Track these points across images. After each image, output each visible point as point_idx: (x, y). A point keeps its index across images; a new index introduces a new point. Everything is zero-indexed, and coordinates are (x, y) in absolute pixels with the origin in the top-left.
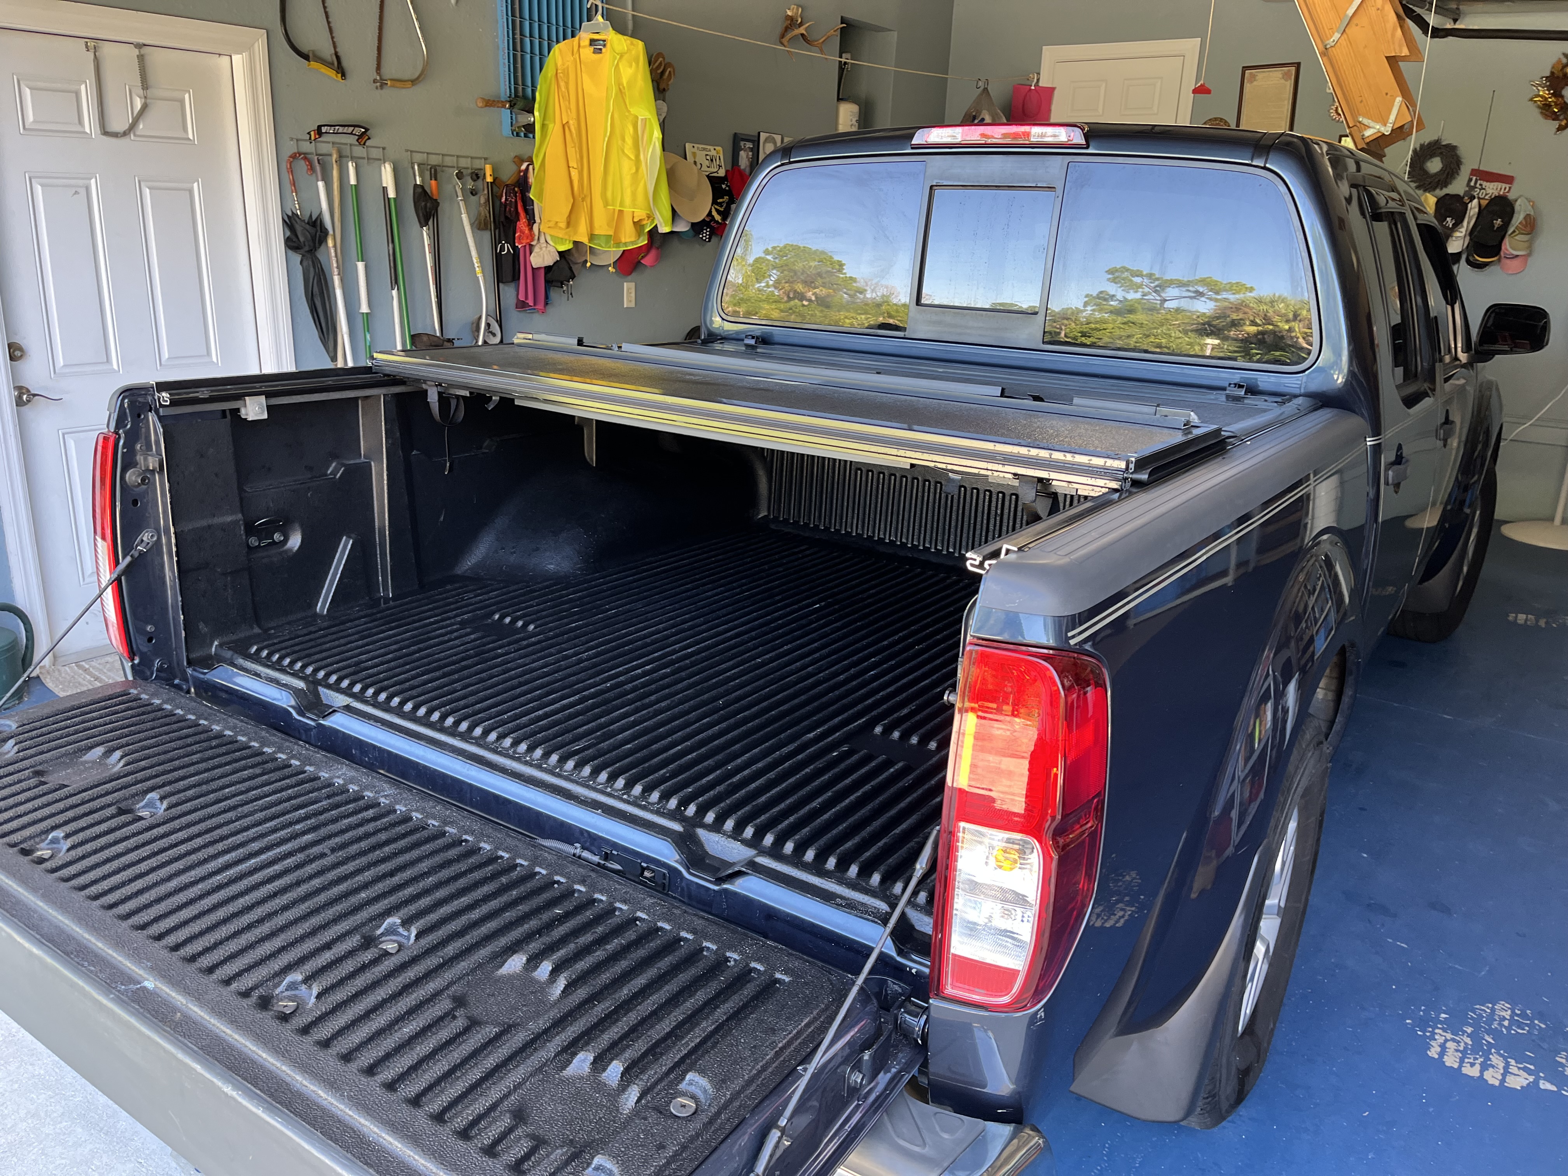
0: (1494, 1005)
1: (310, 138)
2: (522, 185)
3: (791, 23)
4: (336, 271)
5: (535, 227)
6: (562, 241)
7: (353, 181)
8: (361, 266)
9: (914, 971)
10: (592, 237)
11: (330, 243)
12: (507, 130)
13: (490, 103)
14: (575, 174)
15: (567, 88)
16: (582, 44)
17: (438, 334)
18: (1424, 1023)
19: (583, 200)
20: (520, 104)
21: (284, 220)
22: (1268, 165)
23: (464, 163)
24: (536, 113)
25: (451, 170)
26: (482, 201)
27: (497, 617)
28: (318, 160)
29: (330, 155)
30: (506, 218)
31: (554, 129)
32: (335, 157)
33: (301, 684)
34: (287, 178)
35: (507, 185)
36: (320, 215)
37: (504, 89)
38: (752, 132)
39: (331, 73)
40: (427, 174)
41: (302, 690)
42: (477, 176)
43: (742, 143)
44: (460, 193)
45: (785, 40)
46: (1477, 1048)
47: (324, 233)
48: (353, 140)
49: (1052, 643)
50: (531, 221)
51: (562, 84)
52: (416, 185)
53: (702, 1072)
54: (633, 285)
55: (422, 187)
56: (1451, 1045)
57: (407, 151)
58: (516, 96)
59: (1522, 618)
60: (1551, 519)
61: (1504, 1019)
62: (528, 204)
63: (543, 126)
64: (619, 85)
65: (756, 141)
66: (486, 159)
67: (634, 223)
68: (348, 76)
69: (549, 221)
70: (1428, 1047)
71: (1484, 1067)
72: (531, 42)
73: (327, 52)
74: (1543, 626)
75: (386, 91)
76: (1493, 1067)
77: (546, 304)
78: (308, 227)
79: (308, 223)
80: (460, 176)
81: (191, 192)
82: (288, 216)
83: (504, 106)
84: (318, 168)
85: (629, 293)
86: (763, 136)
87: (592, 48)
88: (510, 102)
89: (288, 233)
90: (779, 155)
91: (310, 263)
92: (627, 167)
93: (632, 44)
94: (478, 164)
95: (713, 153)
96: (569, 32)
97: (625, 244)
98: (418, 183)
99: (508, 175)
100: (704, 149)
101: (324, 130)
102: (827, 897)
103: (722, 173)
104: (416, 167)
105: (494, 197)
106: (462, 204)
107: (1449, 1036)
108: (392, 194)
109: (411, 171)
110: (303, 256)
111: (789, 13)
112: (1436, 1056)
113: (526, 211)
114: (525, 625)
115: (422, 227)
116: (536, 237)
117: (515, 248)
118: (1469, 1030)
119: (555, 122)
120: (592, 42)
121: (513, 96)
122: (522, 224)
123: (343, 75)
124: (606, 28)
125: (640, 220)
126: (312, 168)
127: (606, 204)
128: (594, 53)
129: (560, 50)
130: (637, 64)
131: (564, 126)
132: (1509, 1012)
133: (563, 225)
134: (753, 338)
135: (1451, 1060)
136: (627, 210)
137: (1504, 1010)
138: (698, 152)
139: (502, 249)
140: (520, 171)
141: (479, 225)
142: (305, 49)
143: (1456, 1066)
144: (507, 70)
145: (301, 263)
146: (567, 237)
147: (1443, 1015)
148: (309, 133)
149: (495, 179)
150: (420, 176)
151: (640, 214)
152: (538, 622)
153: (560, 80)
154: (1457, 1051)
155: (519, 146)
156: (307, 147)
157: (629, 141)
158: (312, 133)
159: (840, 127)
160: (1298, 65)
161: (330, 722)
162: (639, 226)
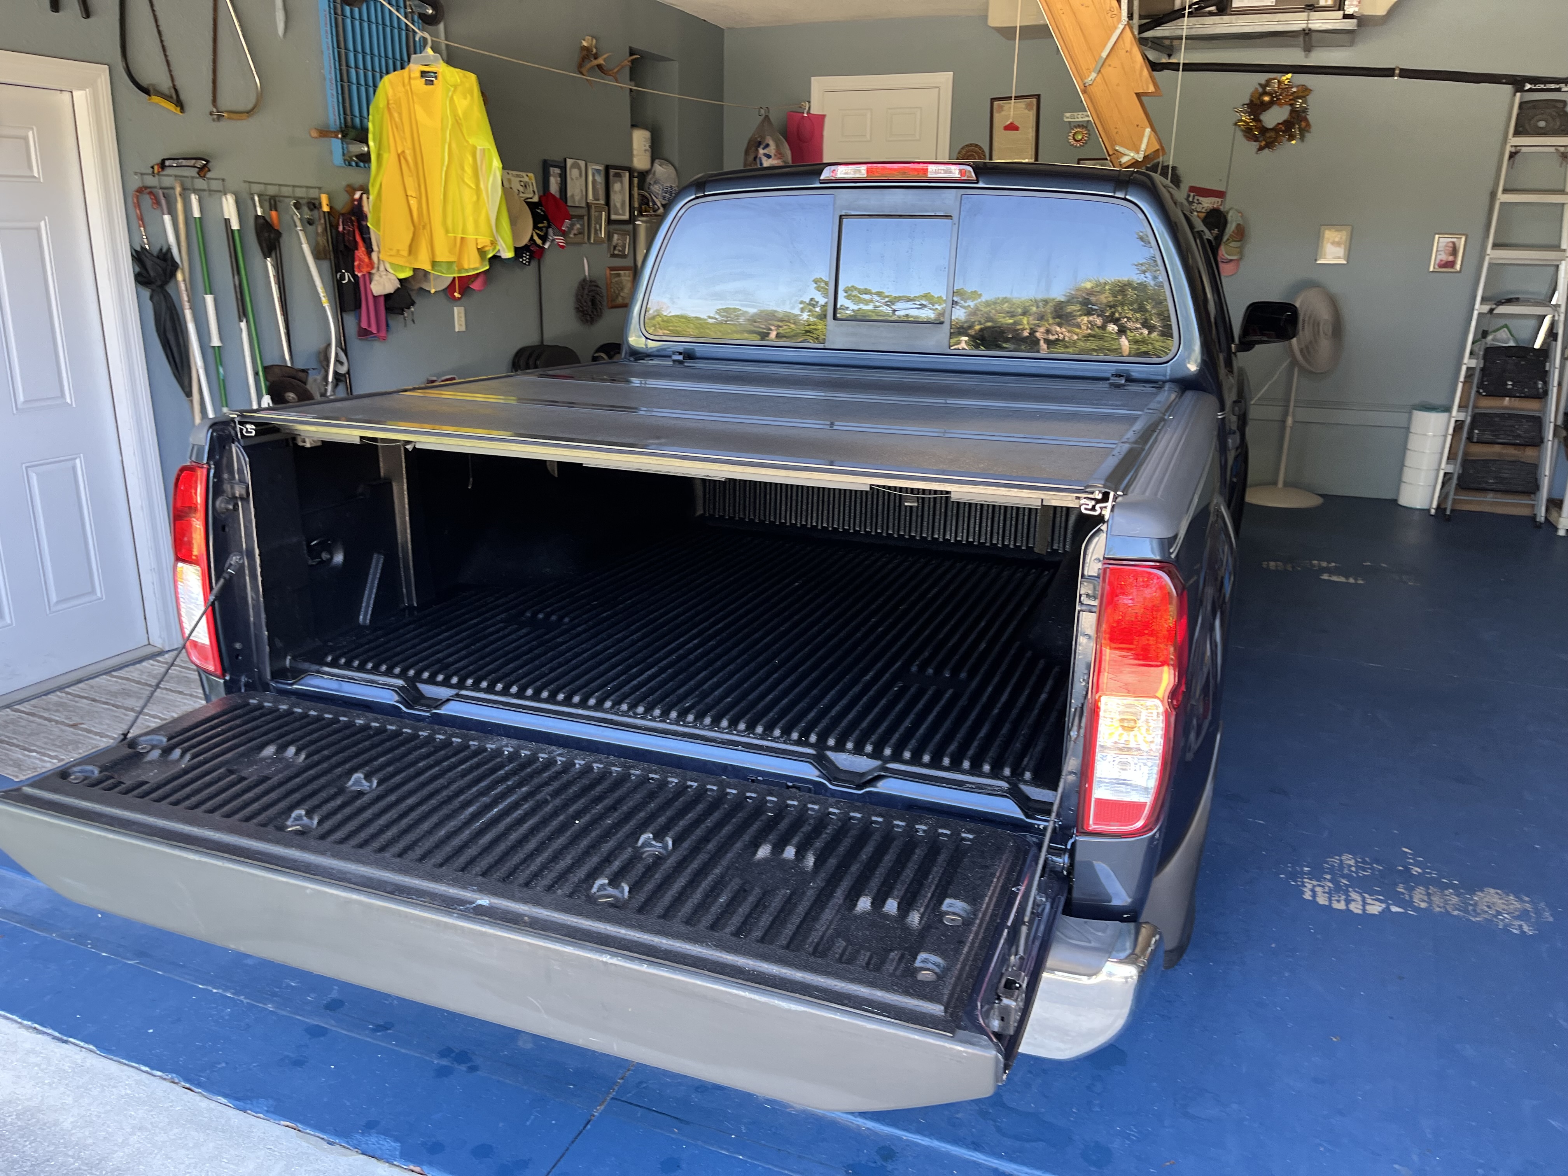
0: (1340, 856)
1: (153, 172)
2: (357, 215)
3: (587, 54)
4: (187, 305)
5: (374, 256)
6: (402, 268)
7: (197, 214)
8: (209, 299)
9: (1041, 827)
10: (434, 264)
11: (179, 276)
12: (338, 159)
13: (324, 133)
14: (413, 202)
15: (401, 119)
16: (412, 75)
17: (289, 365)
18: (1294, 876)
19: (424, 227)
20: (352, 133)
21: (132, 255)
22: (1128, 197)
23: (300, 193)
24: (371, 143)
25: (287, 200)
26: (320, 230)
27: (528, 614)
28: (164, 194)
29: (173, 188)
30: (345, 246)
31: (390, 159)
32: (178, 190)
33: (400, 682)
34: (134, 212)
35: (343, 214)
36: (169, 250)
37: (333, 118)
38: (557, 157)
39: (171, 107)
40: (267, 205)
41: (403, 687)
42: (314, 205)
43: (552, 169)
44: (298, 223)
45: (584, 70)
46: (1338, 889)
47: (175, 266)
48: (193, 172)
49: (1158, 558)
50: (369, 250)
51: (396, 115)
52: (257, 216)
53: (956, 897)
54: (462, 309)
55: (263, 217)
56: (1318, 889)
57: (245, 182)
58: (346, 126)
59: (1272, 564)
60: (1275, 483)
61: (1351, 866)
62: (365, 232)
63: (379, 156)
64: (455, 116)
65: (563, 168)
66: (320, 188)
67: (478, 249)
68: (186, 108)
69: (391, 249)
70: (1303, 893)
71: (1348, 901)
72: (357, 74)
73: (165, 84)
74: (1290, 569)
75: (222, 124)
76: (1354, 900)
77: (387, 330)
78: (158, 261)
79: (158, 257)
80: (297, 206)
81: (38, 229)
82: (136, 251)
83: (336, 137)
84: (163, 202)
85: (459, 317)
86: (569, 162)
87: (423, 80)
88: (342, 132)
89: (137, 269)
90: (694, 189)
91: (162, 297)
92: (468, 196)
93: (465, 76)
94: (313, 193)
95: (526, 179)
96: (398, 64)
97: (467, 271)
98: (259, 214)
99: (342, 204)
100: (518, 176)
101: (167, 163)
102: (959, 785)
103: (536, 199)
104: (256, 198)
105: (333, 226)
106: (301, 234)
107: (1315, 883)
108: (235, 226)
109: (250, 202)
110: (153, 290)
111: (585, 44)
112: (1310, 898)
113: (364, 240)
114: (561, 619)
115: (266, 258)
116: (376, 266)
117: (355, 277)
118: (1328, 877)
119: (389, 152)
120: (423, 74)
121: (343, 125)
122: (361, 253)
123: (182, 110)
124: (436, 60)
125: (483, 247)
126: (157, 202)
127: (447, 231)
128: (426, 84)
129: (391, 82)
130: (472, 95)
131: (399, 156)
132: (1353, 861)
133: (405, 253)
134: (680, 354)
135: (1322, 900)
136: (471, 237)
137: (1349, 860)
138: (513, 179)
139: (343, 277)
140: (355, 200)
141: (318, 256)
142: (144, 83)
143: (1327, 903)
144: (335, 100)
145: (151, 298)
146: (407, 265)
147: (1306, 869)
148: (153, 167)
149: (331, 208)
150: (261, 207)
151: (484, 240)
152: (572, 615)
153: (392, 110)
154: (1324, 892)
155: (354, 176)
156: (151, 181)
157: (468, 170)
158: (156, 167)
159: (635, 152)
160: (1038, 97)
161: (445, 710)
162: (481, 252)
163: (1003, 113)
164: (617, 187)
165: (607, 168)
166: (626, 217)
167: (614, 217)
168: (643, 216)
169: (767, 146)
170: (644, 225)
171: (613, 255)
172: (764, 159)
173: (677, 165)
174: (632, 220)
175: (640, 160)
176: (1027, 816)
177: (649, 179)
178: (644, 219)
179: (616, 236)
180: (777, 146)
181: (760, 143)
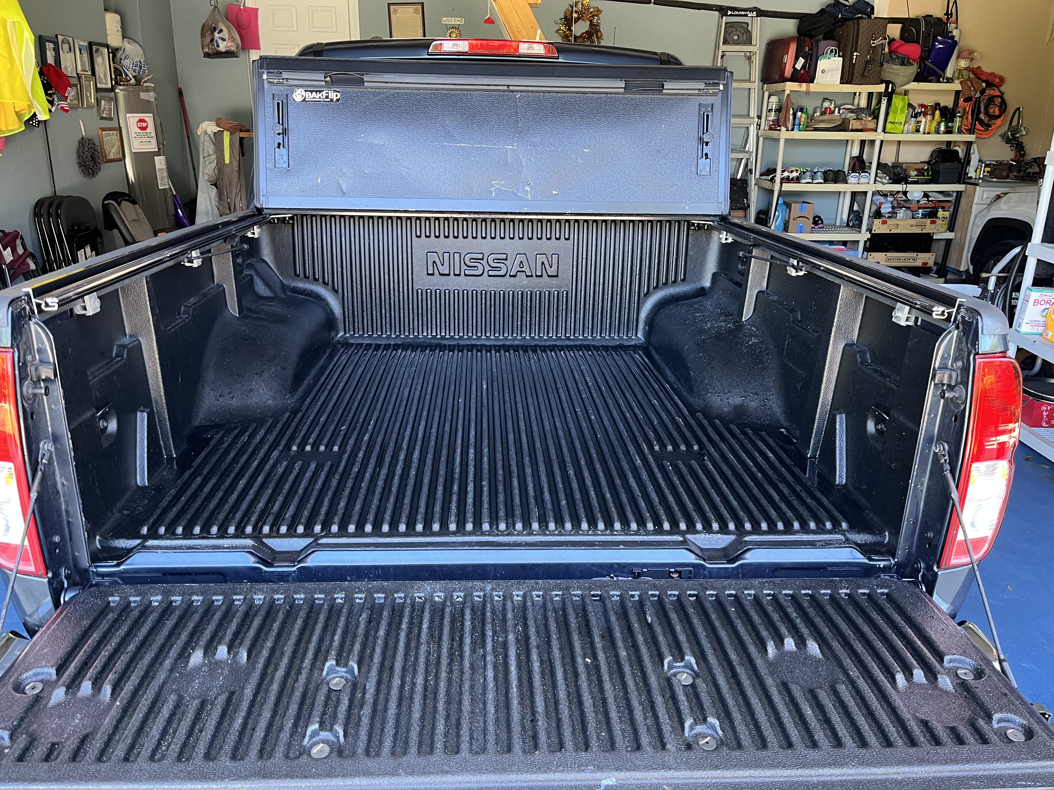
9: (881, 566)
27: (295, 449)
33: (249, 542)
38: (50, 34)
41: (253, 545)
43: (47, 44)
65: (56, 43)
86: (60, 38)
102: (812, 544)
114: (330, 448)
152: (337, 443)
159: (108, 32)
160: (423, 3)
161: (312, 562)
162: (18, 115)
163: (398, 15)
164: (98, 60)
165: (90, 44)
166: (109, 86)
167: (99, 86)
168: (120, 85)
169: (221, 31)
170: (122, 92)
171: (102, 118)
172: (220, 42)
173: (142, 44)
174: (112, 89)
175: (114, 39)
176: (870, 559)
177: (119, 54)
178: (121, 87)
179: (103, 101)
180: (229, 31)
181: (215, 29)
